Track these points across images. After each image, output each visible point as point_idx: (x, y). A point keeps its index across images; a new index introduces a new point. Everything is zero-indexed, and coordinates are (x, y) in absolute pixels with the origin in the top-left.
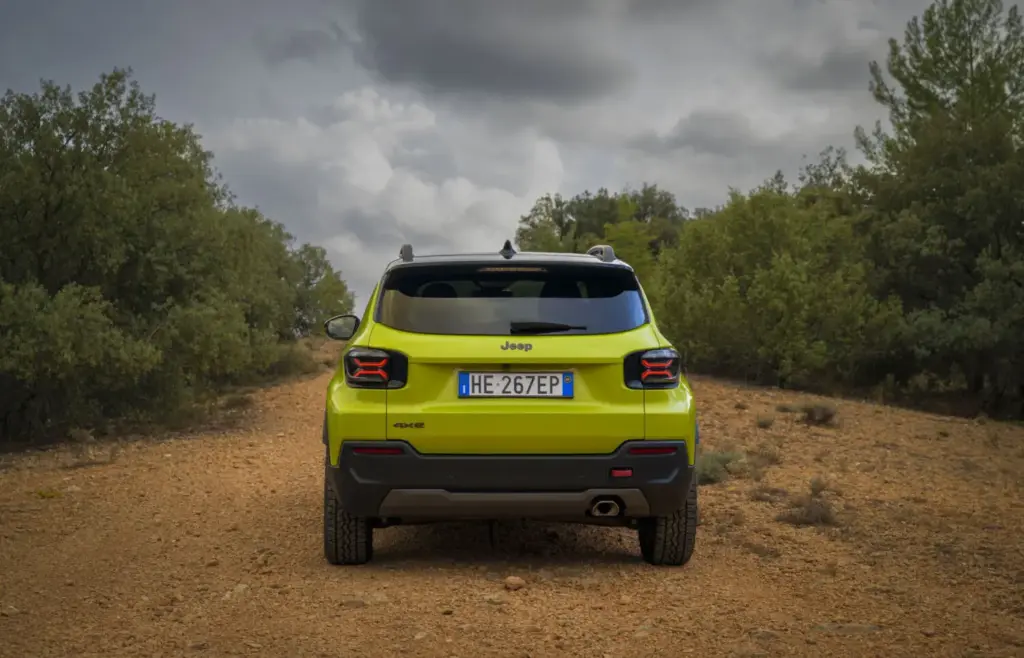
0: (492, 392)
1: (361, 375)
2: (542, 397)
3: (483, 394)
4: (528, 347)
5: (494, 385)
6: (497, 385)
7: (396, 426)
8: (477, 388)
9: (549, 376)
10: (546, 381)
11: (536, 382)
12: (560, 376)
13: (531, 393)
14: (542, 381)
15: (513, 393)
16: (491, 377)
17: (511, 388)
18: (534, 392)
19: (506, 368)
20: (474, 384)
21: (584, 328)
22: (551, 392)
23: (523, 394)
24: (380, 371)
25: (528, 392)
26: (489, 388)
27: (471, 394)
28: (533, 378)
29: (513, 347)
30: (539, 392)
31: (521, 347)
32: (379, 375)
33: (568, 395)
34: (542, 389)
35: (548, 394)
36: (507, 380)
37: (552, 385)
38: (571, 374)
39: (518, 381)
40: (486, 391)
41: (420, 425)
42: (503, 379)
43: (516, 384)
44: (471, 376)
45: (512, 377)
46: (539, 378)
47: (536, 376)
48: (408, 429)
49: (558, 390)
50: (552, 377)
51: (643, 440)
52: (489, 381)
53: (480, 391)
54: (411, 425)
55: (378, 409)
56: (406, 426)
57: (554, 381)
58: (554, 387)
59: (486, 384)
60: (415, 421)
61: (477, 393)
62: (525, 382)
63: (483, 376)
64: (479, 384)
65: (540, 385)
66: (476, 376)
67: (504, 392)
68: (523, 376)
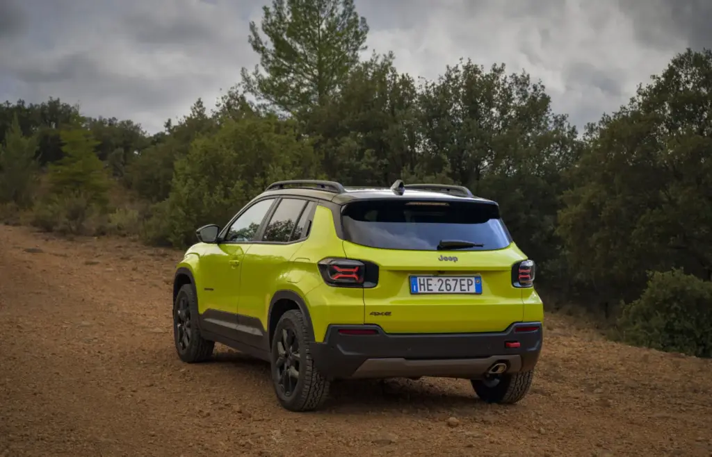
0: (432, 290)
1: (339, 278)
2: (463, 293)
3: (426, 291)
4: (455, 259)
5: (433, 285)
6: (435, 284)
7: (371, 314)
8: (422, 287)
9: (466, 278)
10: (465, 282)
11: (458, 283)
12: (473, 279)
13: (456, 291)
14: (463, 282)
15: (445, 291)
16: (431, 280)
17: (443, 287)
18: (458, 290)
19: (439, 273)
20: (421, 285)
21: (482, 246)
22: (469, 290)
23: (452, 291)
24: (354, 275)
25: (454, 290)
26: (430, 288)
27: (419, 291)
28: (457, 280)
29: (446, 259)
30: (461, 290)
31: (451, 259)
32: (354, 278)
33: (479, 292)
34: (463, 288)
35: (467, 291)
36: (440, 282)
37: (469, 285)
38: (479, 278)
39: (448, 282)
40: (428, 290)
41: (388, 314)
42: (439, 281)
43: (447, 285)
44: (418, 278)
45: (444, 279)
46: (461, 280)
47: (459, 279)
48: (380, 316)
49: (473, 289)
50: (468, 280)
51: (521, 322)
52: (430, 282)
53: (425, 290)
54: (382, 314)
55: (358, 302)
56: (379, 314)
57: (470, 283)
58: (470, 287)
59: (428, 285)
60: (385, 311)
61: (422, 291)
62: (452, 283)
63: (426, 278)
64: (424, 285)
65: (461, 285)
66: (422, 279)
67: (439, 290)
68: (451, 279)
